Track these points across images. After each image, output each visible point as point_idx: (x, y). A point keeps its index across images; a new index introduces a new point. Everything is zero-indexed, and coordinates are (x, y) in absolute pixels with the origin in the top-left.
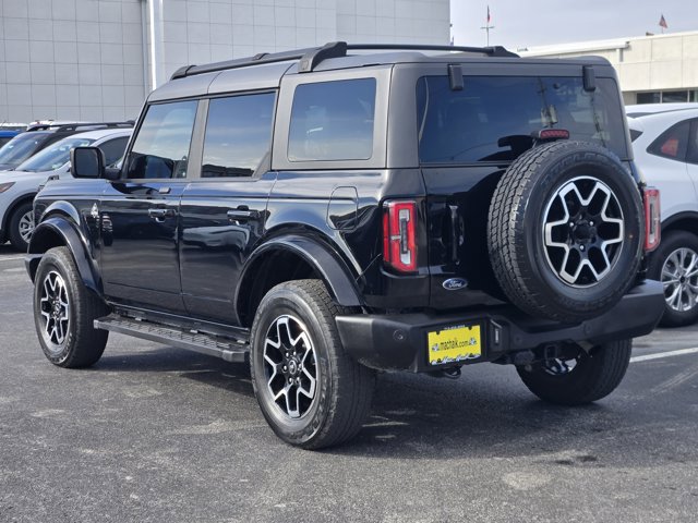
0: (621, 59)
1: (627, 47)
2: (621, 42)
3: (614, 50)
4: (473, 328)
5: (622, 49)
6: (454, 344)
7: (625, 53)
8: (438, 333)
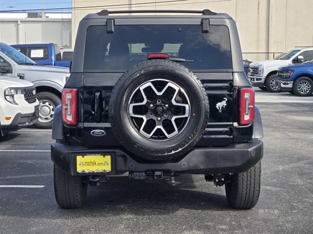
4: (106, 156)
6: (94, 164)
8: (83, 157)
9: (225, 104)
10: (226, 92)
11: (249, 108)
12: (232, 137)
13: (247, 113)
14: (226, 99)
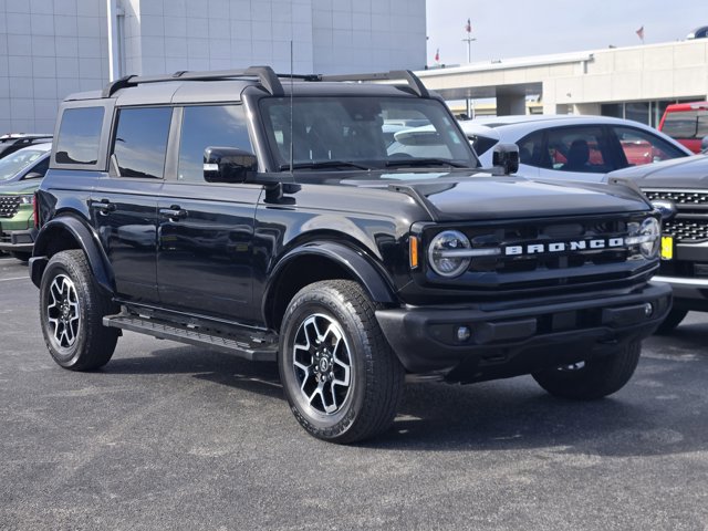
0: (586, 72)
1: (591, 60)
2: (585, 55)
3: (579, 62)
5: (586, 62)
7: (589, 65)
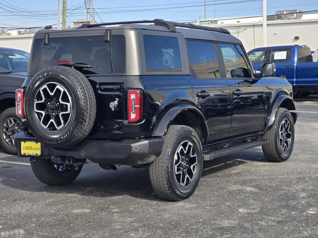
4: (38, 143)
6: (31, 148)
8: (25, 143)
9: (117, 104)
10: (118, 93)
11: (135, 108)
12: (122, 133)
13: (133, 112)
14: (118, 100)
